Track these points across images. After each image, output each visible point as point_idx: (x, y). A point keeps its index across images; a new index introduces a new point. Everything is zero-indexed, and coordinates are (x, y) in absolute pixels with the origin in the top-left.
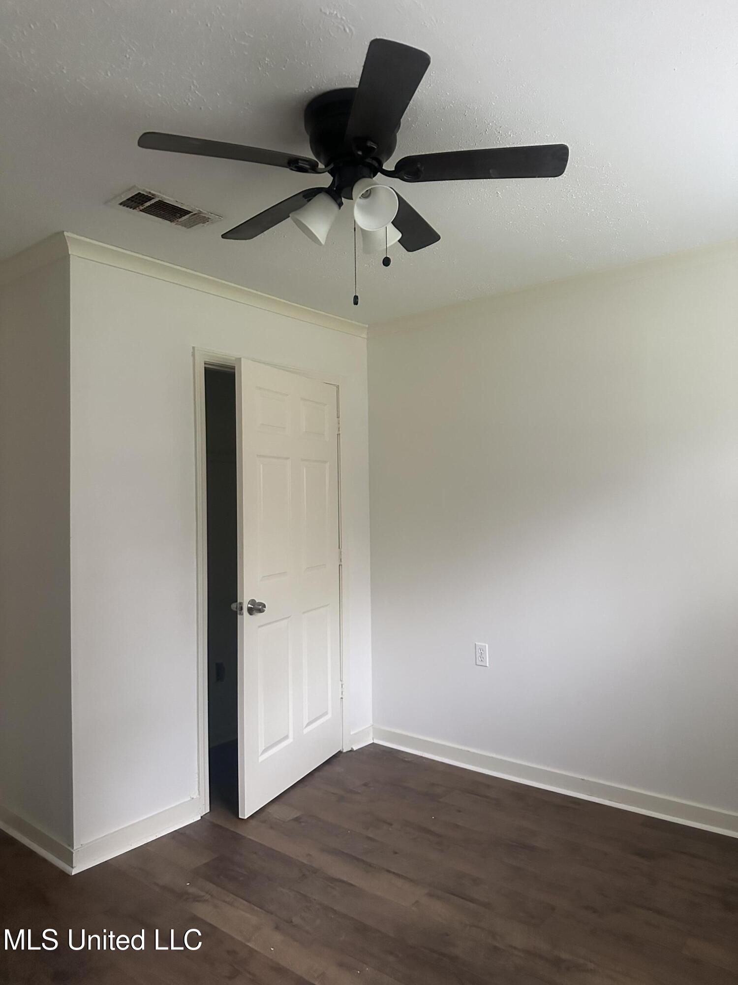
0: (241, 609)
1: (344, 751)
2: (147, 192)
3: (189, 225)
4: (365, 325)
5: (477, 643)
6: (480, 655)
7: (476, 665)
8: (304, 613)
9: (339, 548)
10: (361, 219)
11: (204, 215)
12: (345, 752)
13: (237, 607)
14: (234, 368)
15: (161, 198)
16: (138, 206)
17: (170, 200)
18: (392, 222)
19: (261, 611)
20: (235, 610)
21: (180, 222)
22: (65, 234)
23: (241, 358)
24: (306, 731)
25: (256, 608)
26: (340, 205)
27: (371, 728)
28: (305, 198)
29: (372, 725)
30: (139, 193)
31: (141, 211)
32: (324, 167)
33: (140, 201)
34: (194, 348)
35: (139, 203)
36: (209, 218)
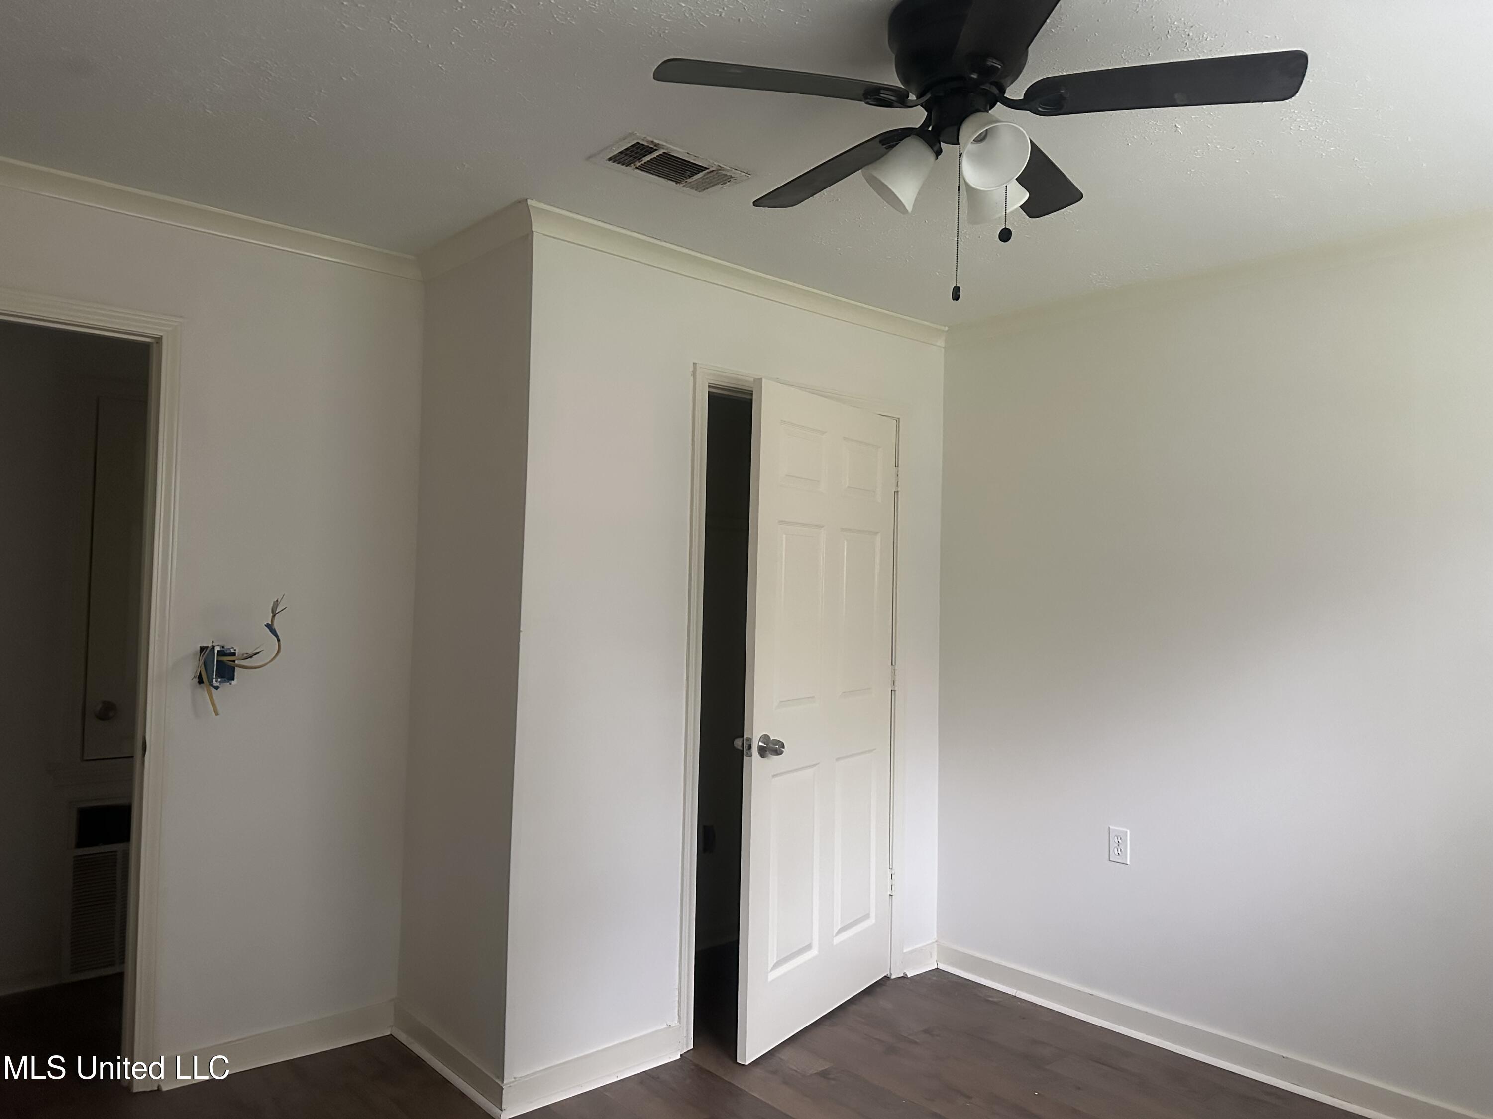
0: (750, 747)
1: (893, 977)
2: (648, 142)
3: (701, 187)
4: (943, 328)
5: (1111, 827)
6: (1116, 845)
7: (1110, 860)
8: (838, 759)
9: (892, 665)
10: (972, 174)
11: (724, 172)
12: (892, 979)
13: (743, 744)
14: (751, 394)
15: (667, 149)
16: (634, 162)
17: (679, 151)
18: (1016, 179)
19: (778, 753)
20: (741, 749)
21: (690, 182)
22: (529, 203)
23: (761, 379)
24: (837, 940)
25: (772, 748)
26: (938, 153)
27: (935, 945)
28: (883, 145)
29: (936, 942)
30: (638, 143)
31: (636, 168)
32: (915, 99)
33: (637, 155)
34: (695, 364)
35: (635, 158)
36: (731, 177)
